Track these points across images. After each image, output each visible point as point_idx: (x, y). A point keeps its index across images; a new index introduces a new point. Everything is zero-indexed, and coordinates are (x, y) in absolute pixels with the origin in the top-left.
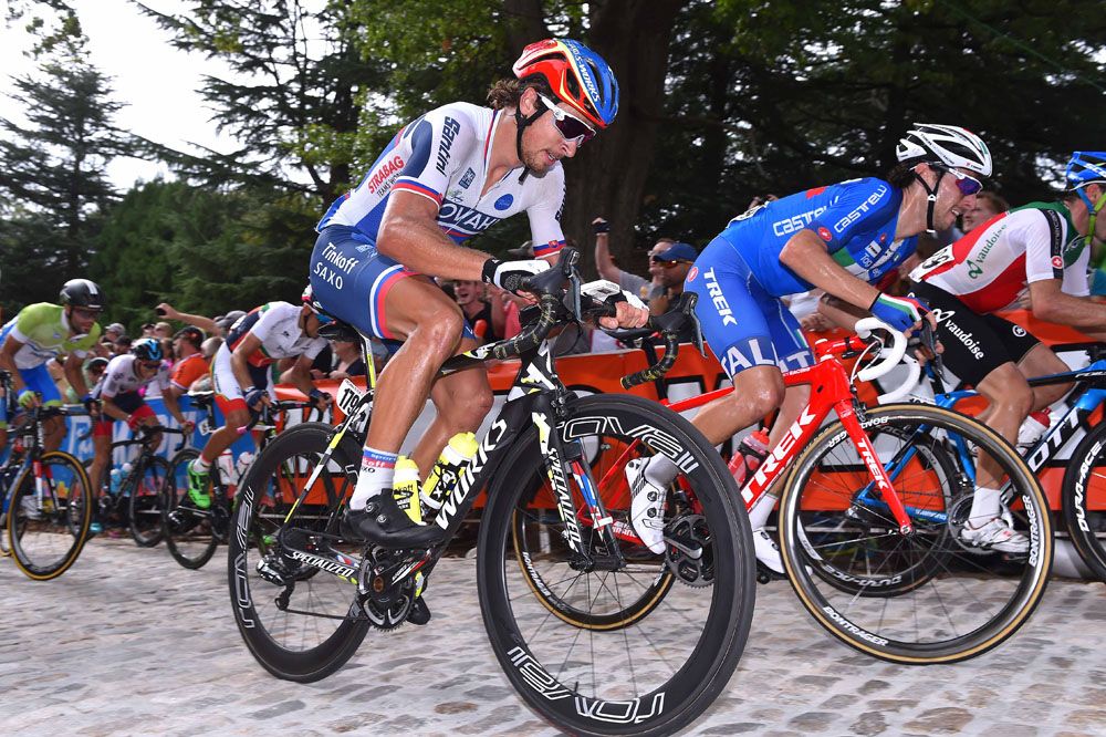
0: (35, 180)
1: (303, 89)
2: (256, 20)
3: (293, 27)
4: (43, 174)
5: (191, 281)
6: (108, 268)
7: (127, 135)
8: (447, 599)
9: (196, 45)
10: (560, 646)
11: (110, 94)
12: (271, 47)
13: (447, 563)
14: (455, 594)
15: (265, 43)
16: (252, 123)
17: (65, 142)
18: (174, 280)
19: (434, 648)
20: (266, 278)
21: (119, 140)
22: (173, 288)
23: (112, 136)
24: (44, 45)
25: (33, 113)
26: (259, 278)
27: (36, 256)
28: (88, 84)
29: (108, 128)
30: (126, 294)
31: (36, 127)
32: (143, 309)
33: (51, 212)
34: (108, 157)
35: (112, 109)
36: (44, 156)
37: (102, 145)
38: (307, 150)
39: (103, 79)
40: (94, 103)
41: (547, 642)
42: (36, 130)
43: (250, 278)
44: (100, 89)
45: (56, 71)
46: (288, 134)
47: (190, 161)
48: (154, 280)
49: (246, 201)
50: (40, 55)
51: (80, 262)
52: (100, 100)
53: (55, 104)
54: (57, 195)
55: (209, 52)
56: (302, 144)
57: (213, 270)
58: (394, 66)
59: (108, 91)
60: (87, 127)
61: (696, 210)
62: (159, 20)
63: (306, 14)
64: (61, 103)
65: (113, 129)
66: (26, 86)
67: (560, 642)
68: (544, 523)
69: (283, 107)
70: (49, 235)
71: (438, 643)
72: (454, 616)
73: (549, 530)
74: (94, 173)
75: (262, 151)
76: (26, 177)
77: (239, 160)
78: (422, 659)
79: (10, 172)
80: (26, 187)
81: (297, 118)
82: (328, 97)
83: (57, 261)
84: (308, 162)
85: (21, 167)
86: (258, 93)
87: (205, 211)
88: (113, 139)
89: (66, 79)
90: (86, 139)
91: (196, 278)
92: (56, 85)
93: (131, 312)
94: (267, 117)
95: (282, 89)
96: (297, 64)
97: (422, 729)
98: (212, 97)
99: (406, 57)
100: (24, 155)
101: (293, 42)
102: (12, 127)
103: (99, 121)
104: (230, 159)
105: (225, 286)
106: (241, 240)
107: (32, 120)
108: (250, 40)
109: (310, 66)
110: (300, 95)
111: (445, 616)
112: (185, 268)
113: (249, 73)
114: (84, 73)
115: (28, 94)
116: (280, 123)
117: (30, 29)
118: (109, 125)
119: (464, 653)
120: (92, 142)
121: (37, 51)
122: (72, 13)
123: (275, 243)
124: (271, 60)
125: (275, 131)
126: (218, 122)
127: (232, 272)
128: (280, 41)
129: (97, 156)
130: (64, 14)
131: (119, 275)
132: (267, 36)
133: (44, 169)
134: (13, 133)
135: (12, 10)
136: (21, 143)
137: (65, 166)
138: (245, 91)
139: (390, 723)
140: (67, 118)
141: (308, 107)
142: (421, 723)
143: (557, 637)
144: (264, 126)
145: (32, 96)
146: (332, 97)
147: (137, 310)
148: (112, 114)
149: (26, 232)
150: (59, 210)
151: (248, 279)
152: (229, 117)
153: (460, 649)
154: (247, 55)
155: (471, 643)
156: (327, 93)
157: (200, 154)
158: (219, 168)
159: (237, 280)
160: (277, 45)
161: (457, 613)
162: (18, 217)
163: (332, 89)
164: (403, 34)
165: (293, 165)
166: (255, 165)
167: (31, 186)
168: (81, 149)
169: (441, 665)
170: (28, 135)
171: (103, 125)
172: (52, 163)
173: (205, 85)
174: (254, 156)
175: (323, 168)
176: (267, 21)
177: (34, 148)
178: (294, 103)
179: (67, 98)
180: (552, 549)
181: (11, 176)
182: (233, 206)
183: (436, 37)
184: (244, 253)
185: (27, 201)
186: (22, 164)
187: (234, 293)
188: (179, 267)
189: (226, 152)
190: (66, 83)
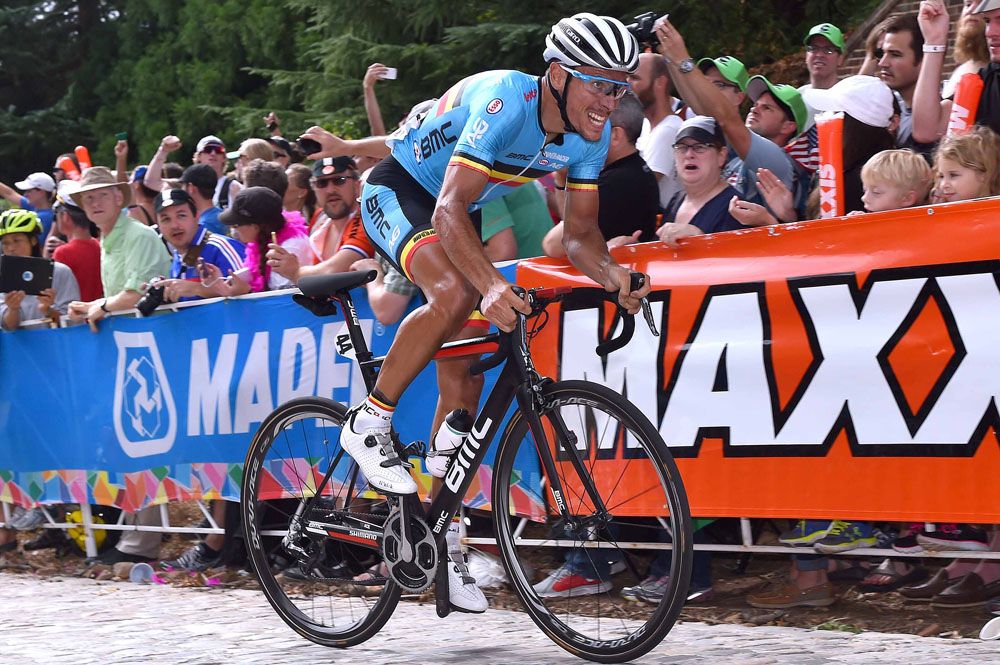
5: (339, 41)
6: (163, 20)
13: (937, 648)
18: (299, 40)
22: (300, 60)
26: (481, 28)
30: (204, 74)
32: (241, 107)
43: (462, 31)
48: (259, 44)
51: (105, 11)
83: (56, 9)
91: (349, 35)
93: (215, 115)
112: (323, 13)
127: (420, 19)
131: (186, 36)
147: (228, 110)
151: (457, 32)
159: (433, 36)
188: (309, 13)
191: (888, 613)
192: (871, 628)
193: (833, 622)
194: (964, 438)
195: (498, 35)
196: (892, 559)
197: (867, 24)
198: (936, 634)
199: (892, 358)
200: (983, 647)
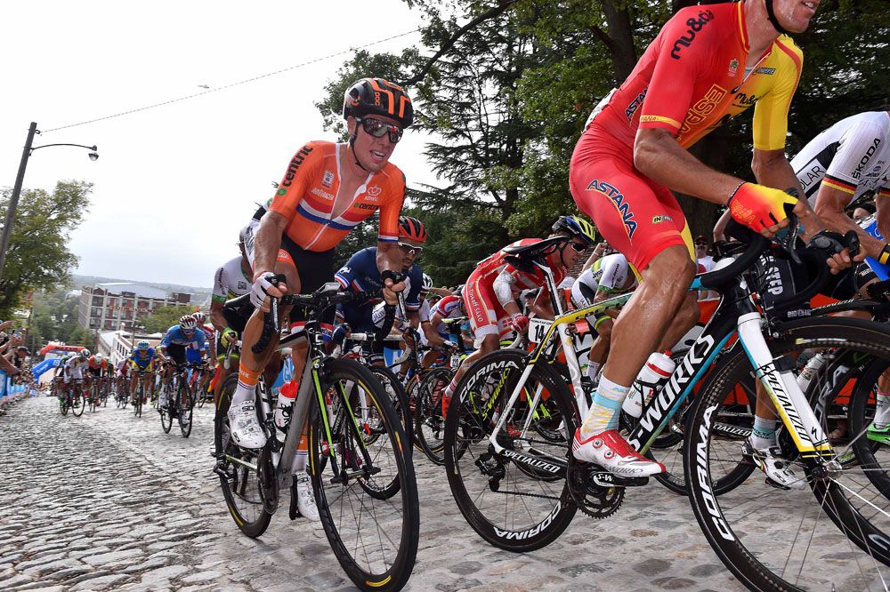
1: (487, 145)
2: (457, 107)
3: (479, 108)
9: (423, 126)
12: (466, 122)
15: (463, 119)
16: (458, 169)
24: (344, 138)
38: (491, 182)
46: (479, 173)
47: (425, 195)
49: (455, 216)
55: (430, 130)
56: (487, 178)
57: (440, 259)
58: (542, 123)
63: (486, 99)
69: (476, 157)
70: (348, 245)
75: (464, 185)
77: (451, 192)
81: (484, 163)
82: (502, 148)
84: (492, 189)
86: (460, 150)
87: (434, 224)
94: (467, 164)
95: (474, 146)
96: (482, 130)
98: (434, 156)
101: (479, 117)
104: (446, 192)
105: (447, 268)
106: (454, 240)
108: (454, 119)
109: (490, 130)
110: (485, 149)
113: (454, 139)
116: (475, 167)
117: (336, 131)
123: (476, 240)
124: (467, 130)
125: (472, 172)
126: (438, 170)
128: (472, 117)
132: (463, 115)
135: (326, 121)
138: (453, 150)
141: (490, 155)
144: (464, 170)
146: (504, 147)
152: (443, 167)
154: (453, 128)
156: (501, 145)
157: (428, 190)
158: (439, 197)
160: (470, 120)
163: (504, 142)
164: (550, 103)
165: (483, 191)
166: (461, 193)
173: (428, 149)
174: (460, 189)
175: (501, 192)
176: (463, 106)
178: (482, 154)
182: (449, 220)
183: (572, 102)
184: (457, 247)
187: (452, 271)
189: (444, 187)
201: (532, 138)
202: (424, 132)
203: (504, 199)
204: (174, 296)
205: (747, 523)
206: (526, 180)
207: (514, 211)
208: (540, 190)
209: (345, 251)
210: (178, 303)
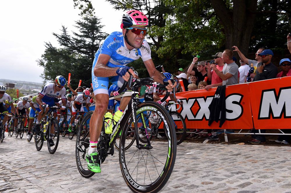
0: (83, 48)
1: (149, 17)
4: (85, 46)
7: (105, 34)
8: (199, 154)
9: (121, 8)
10: (236, 167)
11: (100, 23)
12: (140, 6)
14: (201, 153)
15: (139, 5)
17: (90, 37)
19: (198, 167)
20: (143, 69)
21: (103, 35)
23: (101, 34)
24: (83, 12)
25: (81, 30)
26: (141, 69)
27: (84, 67)
28: (94, 21)
29: (100, 33)
31: (82, 34)
33: (87, 56)
34: (100, 40)
35: (101, 27)
36: (85, 41)
37: (98, 37)
38: (151, 33)
39: (98, 20)
40: (96, 26)
41: (231, 166)
42: (82, 35)
44: (97, 22)
45: (86, 19)
50: (83, 15)
52: (98, 25)
53: (86, 28)
54: (89, 51)
55: (124, 9)
58: (174, 7)
59: (99, 23)
60: (95, 33)
61: (268, 40)
62: (111, 2)
64: (88, 27)
65: (101, 33)
66: (79, 24)
67: (235, 166)
68: (226, 133)
70: (87, 62)
71: (199, 166)
72: (202, 158)
73: (227, 135)
74: (97, 45)
76: (81, 47)
78: (195, 170)
79: (77, 46)
80: (81, 50)
82: (156, 18)
84: (152, 37)
85: (79, 45)
88: (101, 35)
89: (89, 21)
90: (95, 36)
92: (86, 22)
96: (147, 10)
97: (198, 188)
99: (178, 4)
100: (80, 41)
101: (146, 4)
102: (77, 35)
103: (98, 31)
107: (81, 32)
108: (134, 4)
109: (151, 10)
111: (199, 158)
114: (93, 19)
115: (80, 25)
117: (80, 8)
118: (100, 32)
119: (207, 168)
120: (96, 37)
121: (82, 14)
122: (90, 3)
124: (141, 9)
128: (143, 4)
129: (98, 40)
130: (88, 3)
132: (139, 3)
133: (85, 45)
134: (77, 36)
135: (75, 4)
136: (79, 38)
137: (90, 43)
139: (189, 186)
140: (90, 31)
141: (151, 21)
142: (198, 187)
143: (234, 165)
145: (81, 26)
146: (157, 18)
148: (101, 29)
149: (82, 61)
150: (89, 55)
153: (206, 168)
155: (208, 166)
156: (156, 17)
160: (142, 5)
161: (203, 158)
162: (79, 58)
163: (157, 16)
165: (147, 38)
167: (82, 49)
168: (94, 39)
169: (201, 172)
170: (81, 36)
171: (99, 32)
172: (87, 43)
175: (156, 38)
177: (82, 39)
179: (89, 26)
180: (228, 140)
181: (77, 47)
184: (136, 63)
185: (81, 53)
186: (80, 44)
190: (89, 22)
191: (192, 140)
192: (190, 142)
193: (185, 141)
194: (201, 118)
195: (143, 70)
196: (192, 133)
197: (187, 68)
198: (198, 143)
199: (192, 109)
200: (204, 144)
201: (169, 14)
202: (121, 10)
203: (157, 41)
204: (7, 84)
205: (253, 179)
206: (166, 33)
207: (161, 46)
208: (172, 37)
209: (86, 64)
210: (9, 88)
